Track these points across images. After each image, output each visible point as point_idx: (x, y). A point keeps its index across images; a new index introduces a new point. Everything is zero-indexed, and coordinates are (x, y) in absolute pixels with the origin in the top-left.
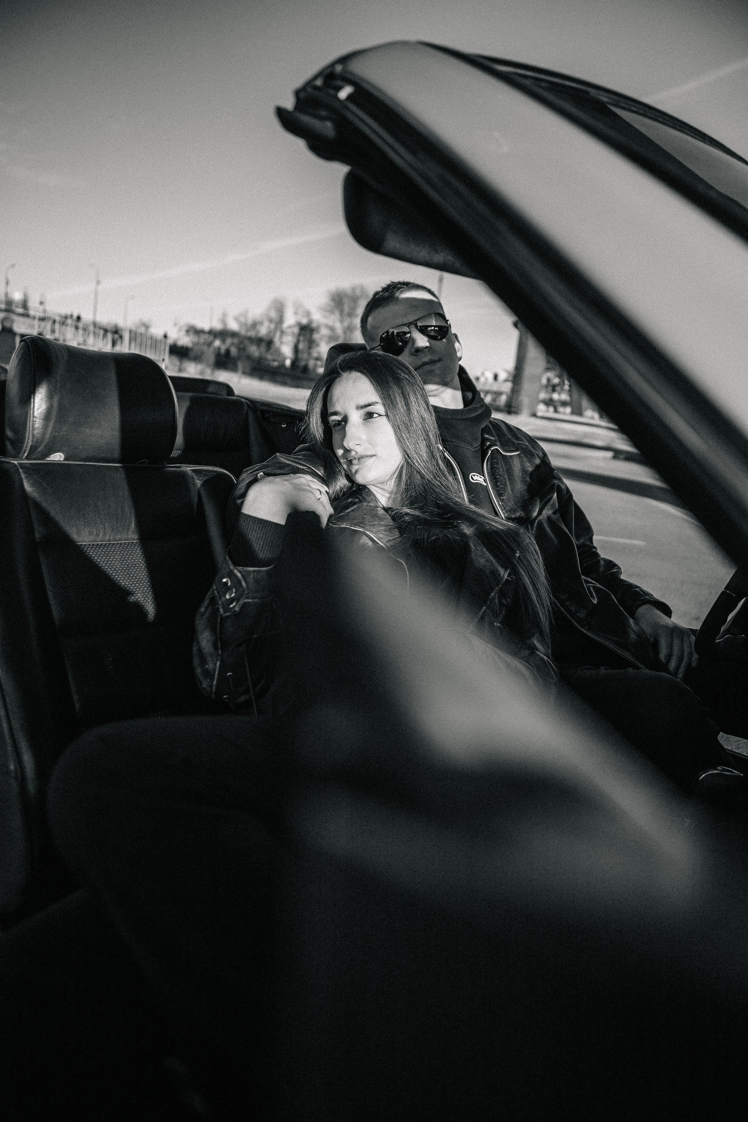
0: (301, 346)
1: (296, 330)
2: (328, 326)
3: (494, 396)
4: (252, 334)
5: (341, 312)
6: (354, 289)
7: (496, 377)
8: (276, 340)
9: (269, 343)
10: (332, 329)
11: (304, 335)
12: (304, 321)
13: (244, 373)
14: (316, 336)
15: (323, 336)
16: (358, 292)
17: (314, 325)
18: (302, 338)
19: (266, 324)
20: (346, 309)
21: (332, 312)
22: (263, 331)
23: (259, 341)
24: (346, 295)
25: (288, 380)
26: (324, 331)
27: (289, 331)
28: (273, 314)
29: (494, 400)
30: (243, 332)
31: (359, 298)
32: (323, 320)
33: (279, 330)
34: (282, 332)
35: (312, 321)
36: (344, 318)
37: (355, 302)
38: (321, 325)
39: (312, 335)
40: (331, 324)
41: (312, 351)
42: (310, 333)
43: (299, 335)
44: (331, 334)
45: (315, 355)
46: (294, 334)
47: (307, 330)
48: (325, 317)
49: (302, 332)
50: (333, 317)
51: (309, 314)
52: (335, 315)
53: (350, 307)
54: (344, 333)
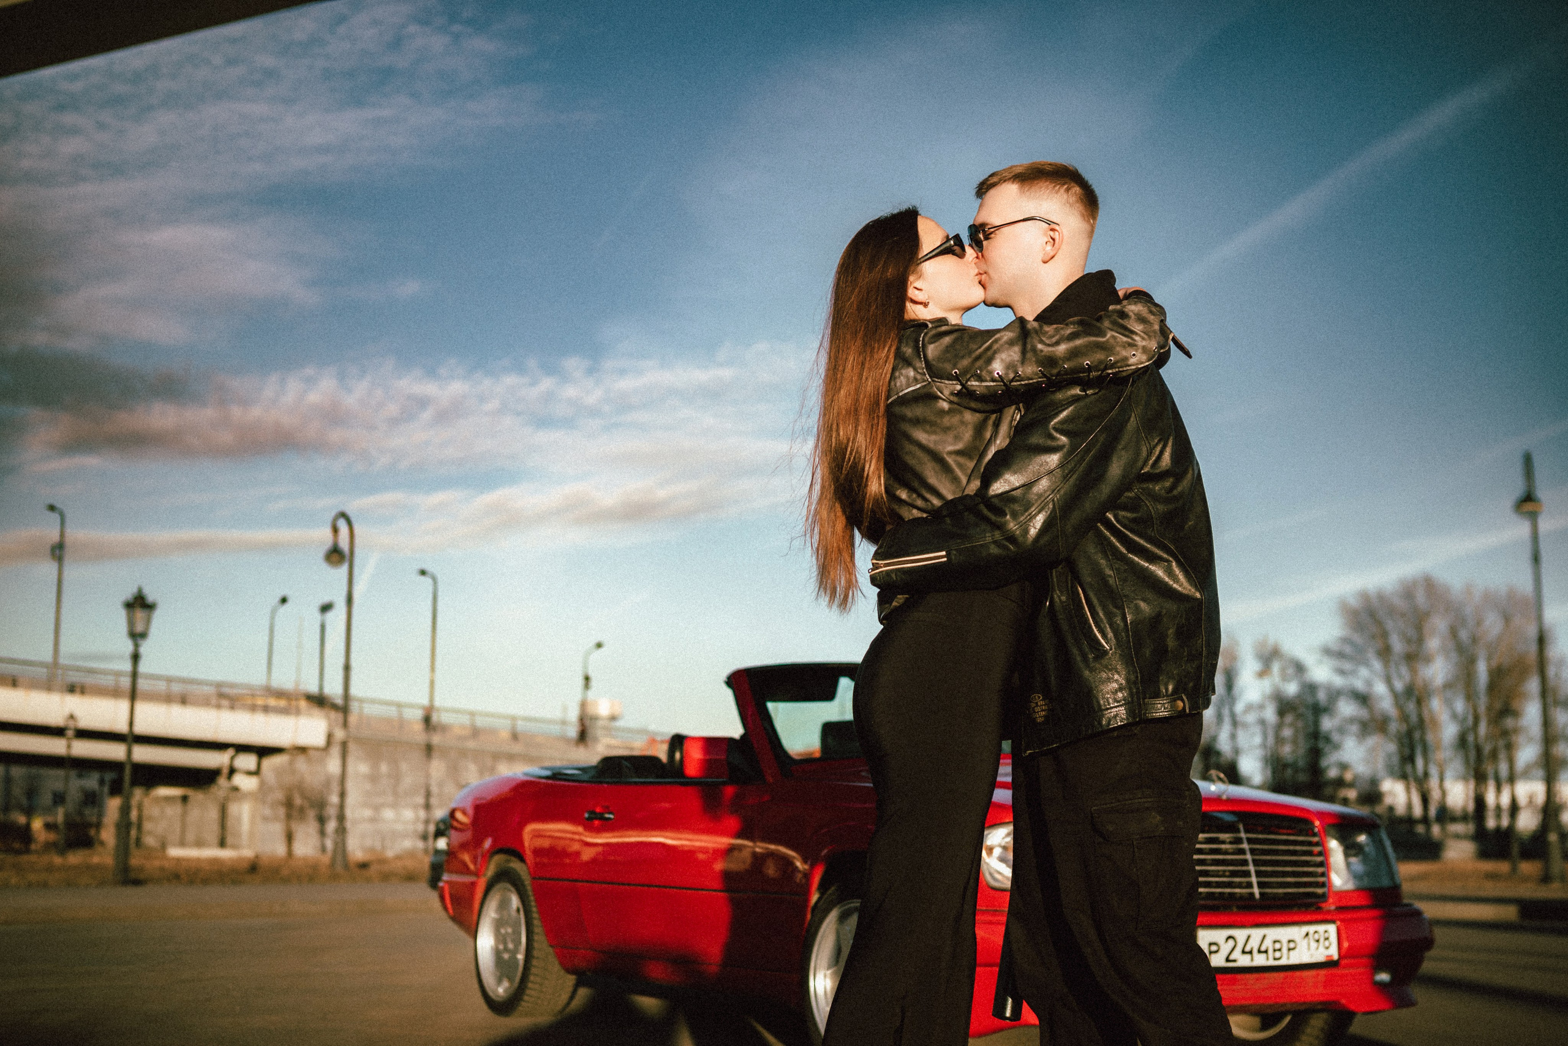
0: (1289, 752)
1: (1270, 714)
2: (1353, 695)
5: (1385, 653)
10: (1365, 700)
11: (1294, 727)
12: (1291, 689)
15: (1345, 720)
17: (1319, 696)
20: (1398, 645)
21: (1357, 657)
26: (1346, 709)
27: (1251, 718)
31: (1427, 614)
32: (1338, 681)
33: (1227, 720)
34: (1235, 723)
35: (1311, 688)
36: (1393, 670)
37: (1419, 628)
38: (1335, 694)
39: (1317, 723)
40: (1359, 685)
41: (1324, 763)
42: (1311, 718)
43: (1279, 727)
44: (1363, 713)
45: (1333, 773)
46: (1262, 722)
47: (1302, 710)
48: (1341, 672)
49: (1289, 718)
50: (1364, 672)
51: (1301, 669)
52: (1368, 665)
53: (1406, 639)
54: (1402, 708)
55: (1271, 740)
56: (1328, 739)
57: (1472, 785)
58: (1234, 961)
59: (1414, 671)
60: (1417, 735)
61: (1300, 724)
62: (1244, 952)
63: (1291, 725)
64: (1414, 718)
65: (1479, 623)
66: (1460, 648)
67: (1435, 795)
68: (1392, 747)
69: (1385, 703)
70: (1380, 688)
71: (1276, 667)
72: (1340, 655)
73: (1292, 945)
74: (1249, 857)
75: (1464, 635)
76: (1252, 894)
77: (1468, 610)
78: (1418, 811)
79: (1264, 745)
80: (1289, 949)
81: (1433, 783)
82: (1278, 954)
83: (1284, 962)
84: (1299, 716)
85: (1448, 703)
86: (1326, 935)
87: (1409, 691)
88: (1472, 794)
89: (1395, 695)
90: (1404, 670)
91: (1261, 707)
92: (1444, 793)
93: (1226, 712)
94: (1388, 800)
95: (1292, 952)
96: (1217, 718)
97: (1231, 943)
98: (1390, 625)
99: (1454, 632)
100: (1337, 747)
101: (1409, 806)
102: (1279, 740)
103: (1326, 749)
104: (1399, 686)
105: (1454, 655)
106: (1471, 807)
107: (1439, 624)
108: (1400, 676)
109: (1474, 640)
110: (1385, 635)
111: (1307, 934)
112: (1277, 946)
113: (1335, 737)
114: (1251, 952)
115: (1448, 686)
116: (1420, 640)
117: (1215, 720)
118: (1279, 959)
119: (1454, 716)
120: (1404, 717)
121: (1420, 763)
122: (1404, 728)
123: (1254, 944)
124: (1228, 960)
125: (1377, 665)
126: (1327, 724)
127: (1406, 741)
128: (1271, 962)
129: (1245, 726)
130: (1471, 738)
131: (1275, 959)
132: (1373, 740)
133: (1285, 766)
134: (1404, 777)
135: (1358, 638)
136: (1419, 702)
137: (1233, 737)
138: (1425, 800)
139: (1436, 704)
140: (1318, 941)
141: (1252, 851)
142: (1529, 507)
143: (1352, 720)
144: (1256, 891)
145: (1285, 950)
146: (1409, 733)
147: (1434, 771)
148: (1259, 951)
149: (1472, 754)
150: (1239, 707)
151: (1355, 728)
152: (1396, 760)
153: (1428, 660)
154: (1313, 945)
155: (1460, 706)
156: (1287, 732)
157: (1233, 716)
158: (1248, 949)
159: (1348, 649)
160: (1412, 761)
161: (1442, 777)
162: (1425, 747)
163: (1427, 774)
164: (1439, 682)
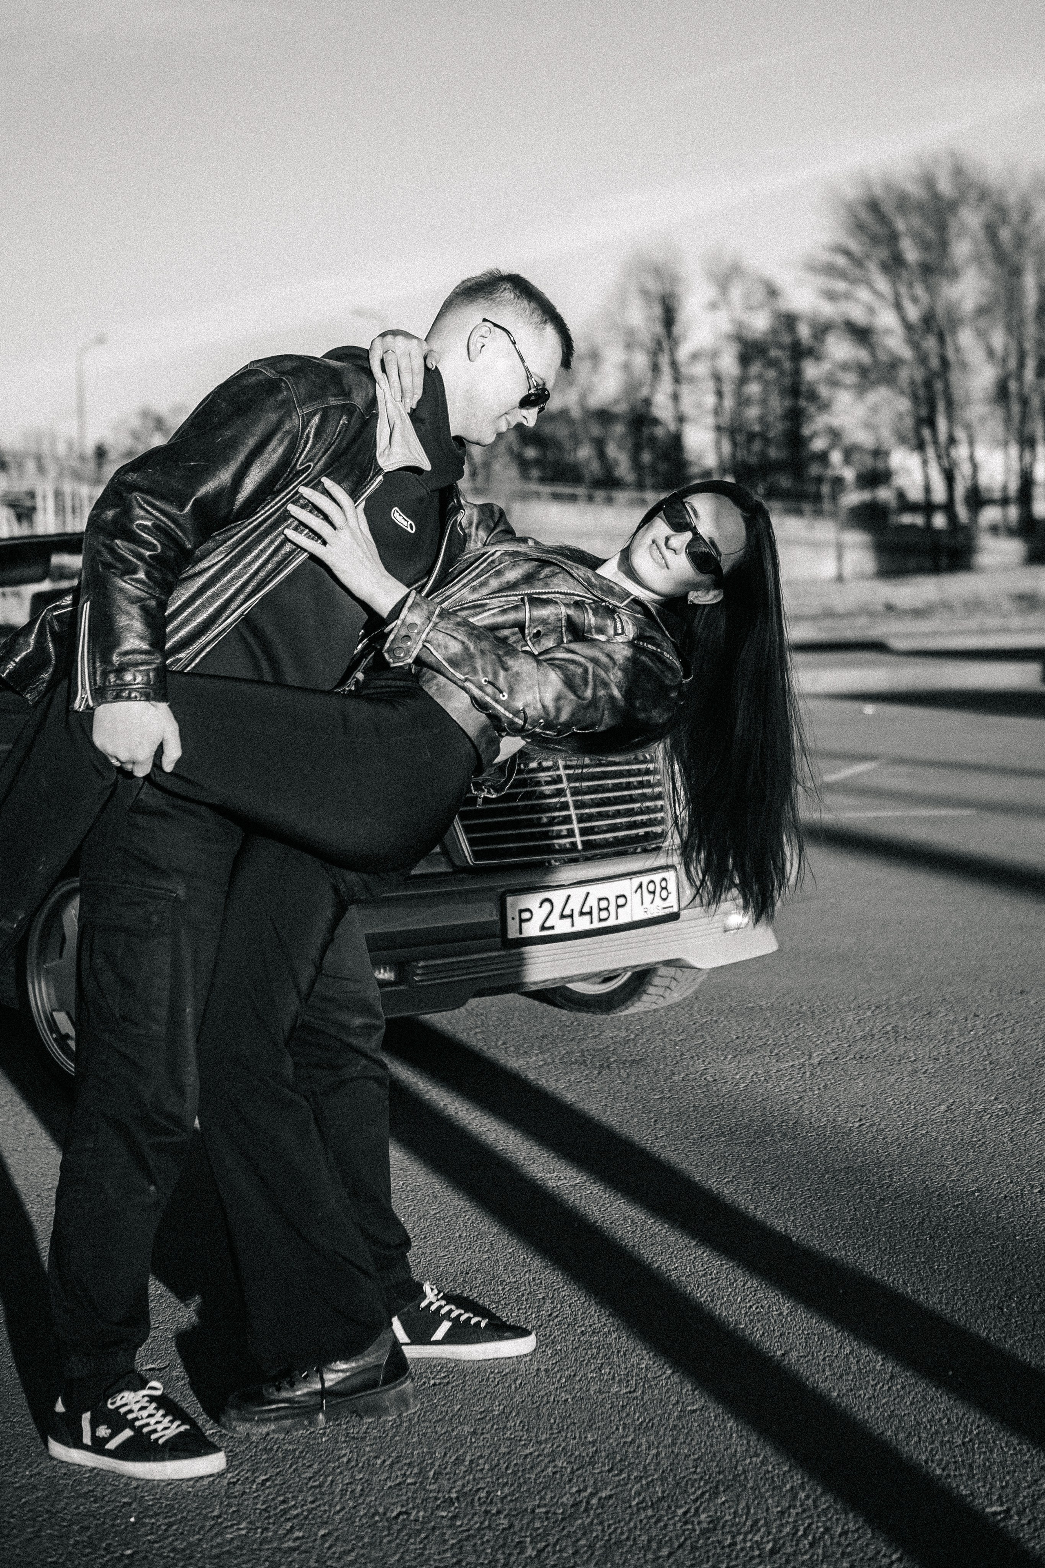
1: (729, 364)
2: (850, 331)
6: (926, 178)
8: (661, 408)
10: (867, 337)
11: (763, 379)
12: (759, 323)
14: (812, 374)
15: (837, 366)
16: (946, 186)
19: (615, 355)
20: (911, 254)
21: (856, 272)
22: (609, 386)
23: (597, 418)
24: (903, 203)
27: (701, 369)
28: (639, 315)
32: (828, 310)
33: (666, 369)
34: (677, 377)
35: (789, 321)
37: (942, 228)
38: (822, 330)
39: (797, 372)
40: (858, 315)
41: (806, 431)
42: (787, 365)
43: (743, 380)
44: (863, 355)
47: (774, 353)
48: (831, 296)
49: (755, 369)
50: (864, 294)
51: (772, 292)
52: (868, 284)
53: (925, 245)
54: (915, 346)
55: (728, 403)
56: (813, 396)
57: (1014, 450)
58: (552, 928)
59: (931, 290)
60: (939, 386)
61: (772, 374)
62: (562, 916)
63: (760, 377)
66: (1000, 257)
67: (964, 470)
68: (904, 404)
69: (894, 340)
71: (736, 293)
72: (830, 270)
73: (621, 901)
74: (569, 799)
75: (1005, 234)
76: (574, 844)
77: (1012, 198)
78: (939, 494)
79: (717, 411)
80: (618, 906)
81: (961, 452)
82: (604, 914)
83: (611, 922)
84: (773, 363)
85: (982, 334)
86: (664, 884)
87: (928, 320)
88: (1015, 466)
89: (908, 327)
90: (919, 291)
91: (715, 355)
92: (975, 467)
93: (664, 360)
94: (900, 481)
95: (620, 910)
96: (653, 371)
97: (547, 906)
98: (900, 225)
99: (991, 231)
100: (825, 406)
101: (927, 489)
102: (743, 401)
103: (812, 409)
104: (913, 313)
105: (990, 265)
106: (1014, 486)
107: (969, 220)
108: (915, 300)
109: (1020, 241)
110: (893, 237)
111: (640, 886)
112: (603, 904)
113: (824, 391)
114: (571, 916)
115: (982, 311)
116: (944, 245)
117: (649, 374)
118: (606, 919)
119: (991, 353)
120: (922, 359)
121: (942, 424)
122: (919, 375)
123: (575, 905)
124: (543, 928)
125: (882, 284)
126: (811, 371)
127: (921, 392)
128: (597, 925)
129: (692, 380)
130: (1013, 386)
131: (601, 920)
132: (880, 395)
133: (751, 437)
134: (920, 446)
135: (854, 245)
136: (941, 338)
137: (675, 397)
138: (949, 477)
139: (966, 338)
140: (654, 893)
141: (575, 792)
143: (845, 367)
144: (578, 839)
145: (612, 909)
146: (928, 384)
147: (960, 434)
148: (582, 914)
149: (1016, 408)
150: (683, 352)
151: (850, 378)
152: (909, 422)
153: (953, 274)
154: (648, 897)
155: (999, 339)
156: (754, 389)
157: (674, 365)
158: (567, 912)
159: (841, 261)
160: (931, 422)
161: (971, 443)
162: (950, 404)
163: (952, 441)
164: (969, 305)
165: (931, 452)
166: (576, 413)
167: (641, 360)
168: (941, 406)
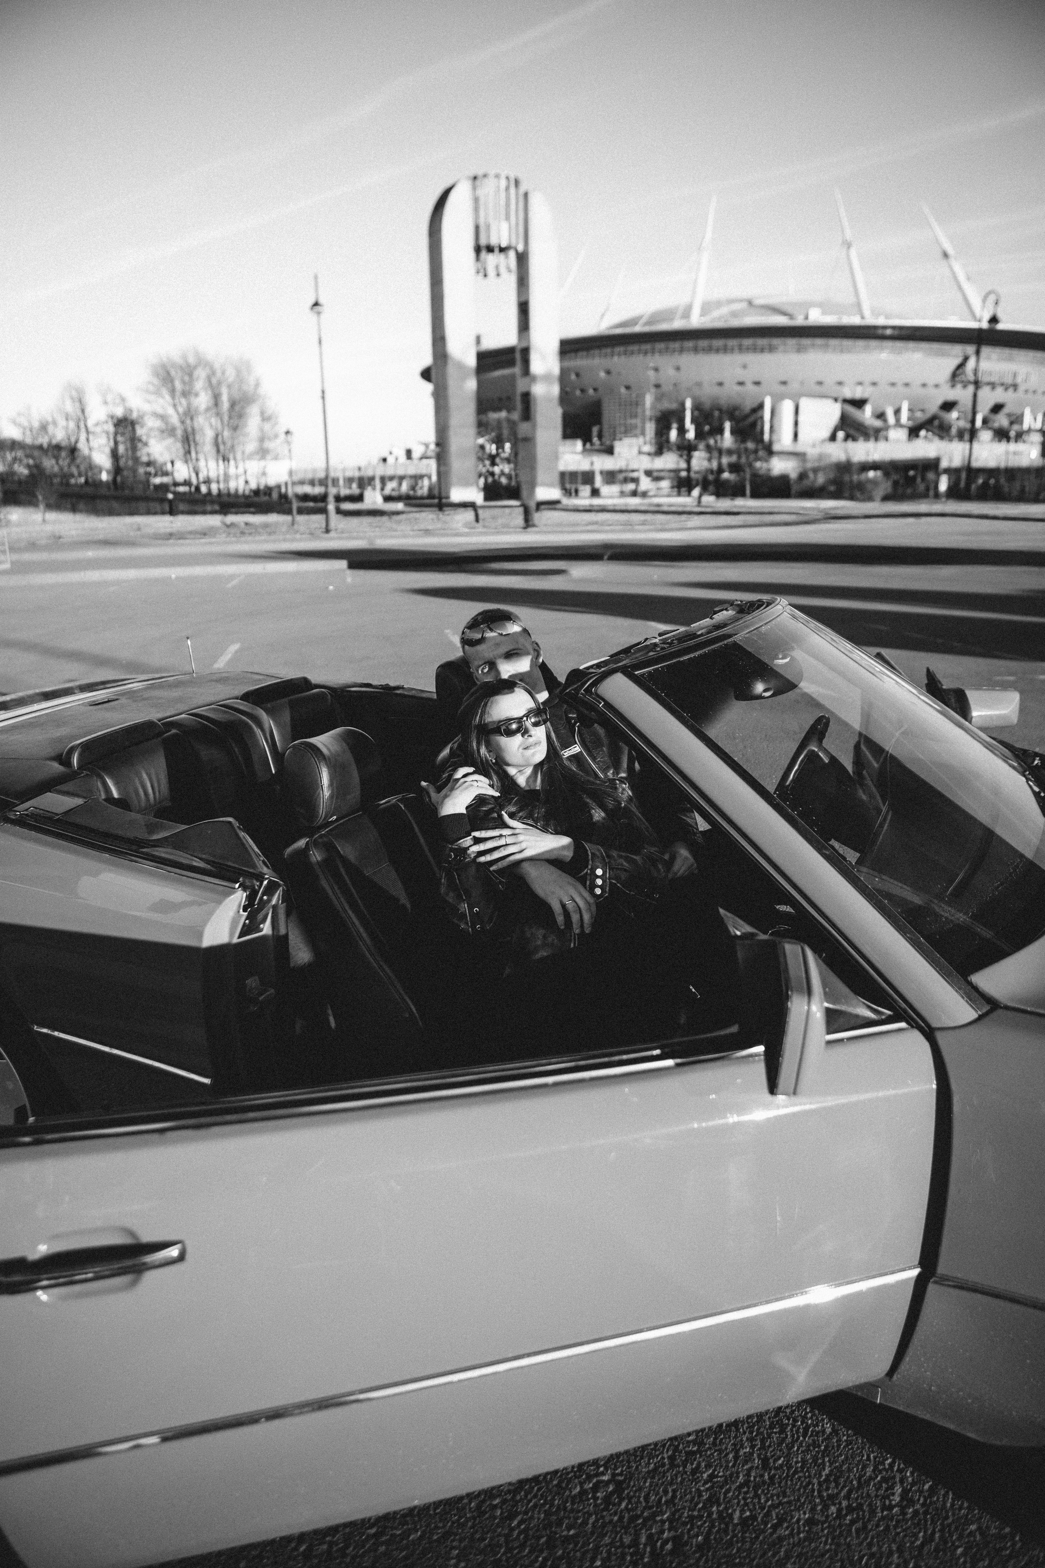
0: (121, 449)
1: (111, 428)
2: (156, 415)
3: (412, 481)
4: (44, 441)
5: (173, 392)
6: (184, 357)
7: (409, 453)
8: (82, 445)
9: (73, 451)
10: (163, 417)
11: (123, 434)
12: (119, 412)
13: (49, 507)
14: (140, 432)
15: (151, 429)
16: (192, 360)
17: (135, 415)
18: (120, 438)
19: (62, 422)
20: (178, 385)
21: (158, 393)
22: (59, 435)
23: (56, 449)
24: (174, 365)
25: (115, 505)
26: (152, 423)
27: (98, 429)
28: (70, 407)
29: (413, 488)
30: (29, 440)
31: (195, 367)
32: (146, 406)
33: (83, 430)
34: (88, 432)
35: (130, 411)
36: (177, 401)
37: (190, 375)
38: (144, 414)
39: (134, 431)
40: (160, 411)
41: (139, 454)
42: (131, 428)
43: (116, 434)
44: (163, 426)
45: (145, 459)
46: (107, 433)
47: (126, 424)
48: (148, 401)
49: (119, 430)
50: (161, 401)
51: (123, 400)
52: (163, 397)
53: (183, 382)
54: (183, 422)
55: (112, 442)
56: (141, 441)
57: (221, 463)
59: (189, 401)
60: (191, 437)
61: (125, 432)
63: (121, 433)
64: (189, 429)
65: (223, 373)
66: (213, 389)
67: (202, 469)
68: (179, 444)
69: (175, 420)
70: (171, 411)
72: (147, 391)
75: (215, 380)
77: (217, 366)
78: (193, 479)
79: (107, 446)
81: (202, 463)
84: (125, 427)
85: (208, 419)
87: (187, 412)
88: (223, 469)
89: (179, 415)
90: (183, 400)
91: (104, 424)
92: (207, 470)
93: (82, 425)
96: (78, 429)
98: (174, 374)
99: (209, 379)
100: (146, 445)
101: (189, 476)
102: (116, 442)
103: (140, 446)
104: (181, 410)
105: (209, 392)
107: (201, 374)
108: (181, 404)
109: (220, 382)
110: (171, 380)
113: (145, 439)
115: (208, 409)
116: (191, 383)
117: (76, 430)
119: (211, 426)
120: (184, 427)
121: (194, 452)
122: (185, 433)
125: (168, 398)
127: (186, 440)
129: (94, 433)
130: (220, 439)
132: (168, 440)
133: (120, 456)
134: (186, 462)
135: (157, 382)
136: (192, 419)
137: (88, 441)
138: (198, 473)
139: (201, 420)
142: (317, 308)
143: (156, 429)
146: (188, 437)
147: (201, 457)
149: (221, 447)
150: (90, 422)
151: (157, 434)
152: (182, 451)
153: (197, 395)
155: (214, 421)
157: (87, 427)
159: (152, 387)
160: (189, 452)
161: (206, 460)
162: (196, 444)
163: (197, 460)
164: (203, 407)
165: (189, 462)
166: (45, 445)
167: (72, 425)
168: (192, 443)
